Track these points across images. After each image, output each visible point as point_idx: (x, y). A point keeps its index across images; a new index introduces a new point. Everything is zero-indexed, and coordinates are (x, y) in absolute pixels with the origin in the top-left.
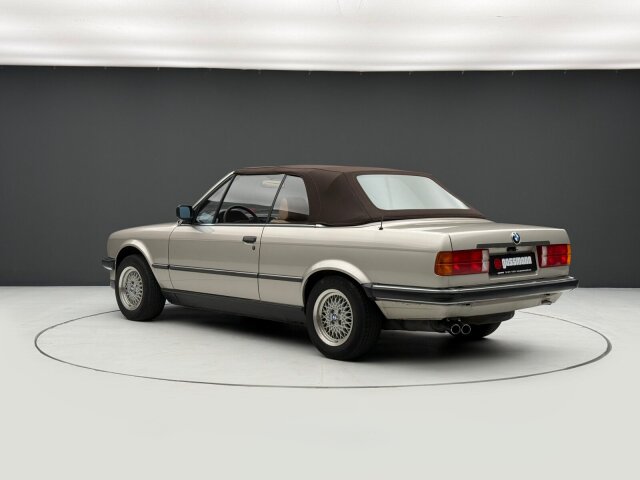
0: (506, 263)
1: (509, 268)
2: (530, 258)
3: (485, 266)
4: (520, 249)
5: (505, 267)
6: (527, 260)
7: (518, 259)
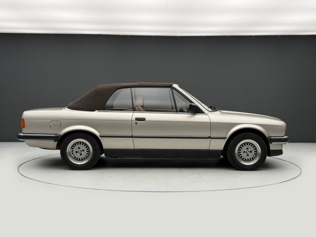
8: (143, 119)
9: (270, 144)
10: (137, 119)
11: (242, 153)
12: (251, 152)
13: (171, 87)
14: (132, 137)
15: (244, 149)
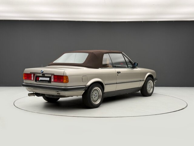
0: (40, 79)
1: (41, 80)
2: (49, 78)
3: (32, 78)
4: (46, 75)
5: (40, 80)
6: (48, 79)
7: (45, 78)
10: (118, 72)
13: (122, 53)
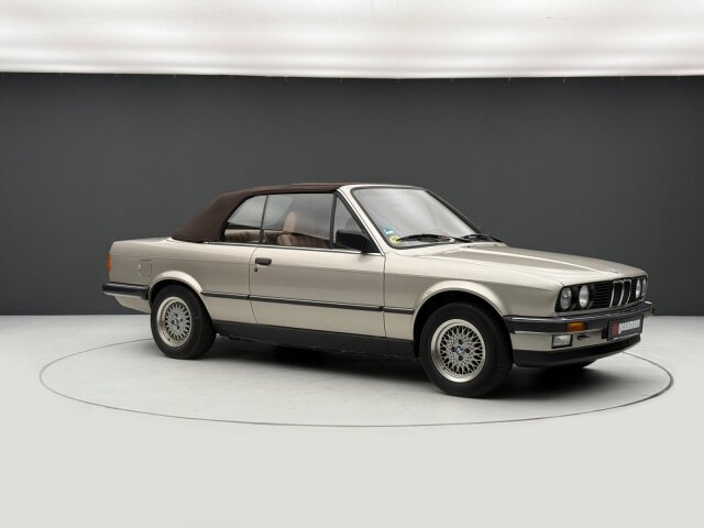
8: (267, 262)
9: (511, 335)
10: (260, 261)
11: (448, 351)
12: (468, 351)
13: (333, 191)
14: (248, 298)
15: (453, 341)
